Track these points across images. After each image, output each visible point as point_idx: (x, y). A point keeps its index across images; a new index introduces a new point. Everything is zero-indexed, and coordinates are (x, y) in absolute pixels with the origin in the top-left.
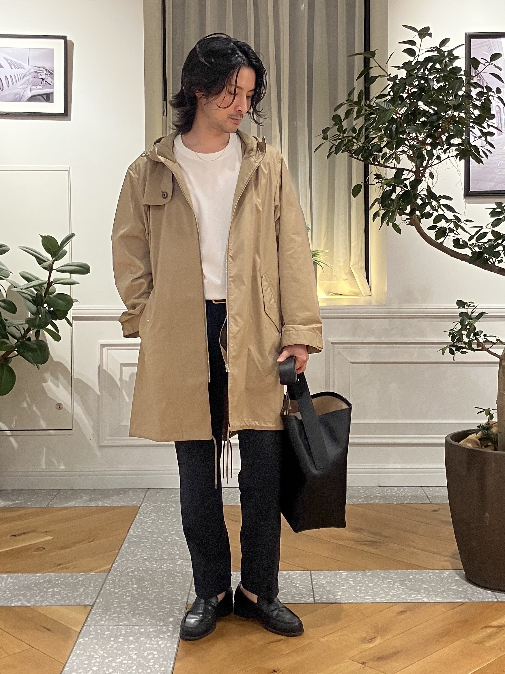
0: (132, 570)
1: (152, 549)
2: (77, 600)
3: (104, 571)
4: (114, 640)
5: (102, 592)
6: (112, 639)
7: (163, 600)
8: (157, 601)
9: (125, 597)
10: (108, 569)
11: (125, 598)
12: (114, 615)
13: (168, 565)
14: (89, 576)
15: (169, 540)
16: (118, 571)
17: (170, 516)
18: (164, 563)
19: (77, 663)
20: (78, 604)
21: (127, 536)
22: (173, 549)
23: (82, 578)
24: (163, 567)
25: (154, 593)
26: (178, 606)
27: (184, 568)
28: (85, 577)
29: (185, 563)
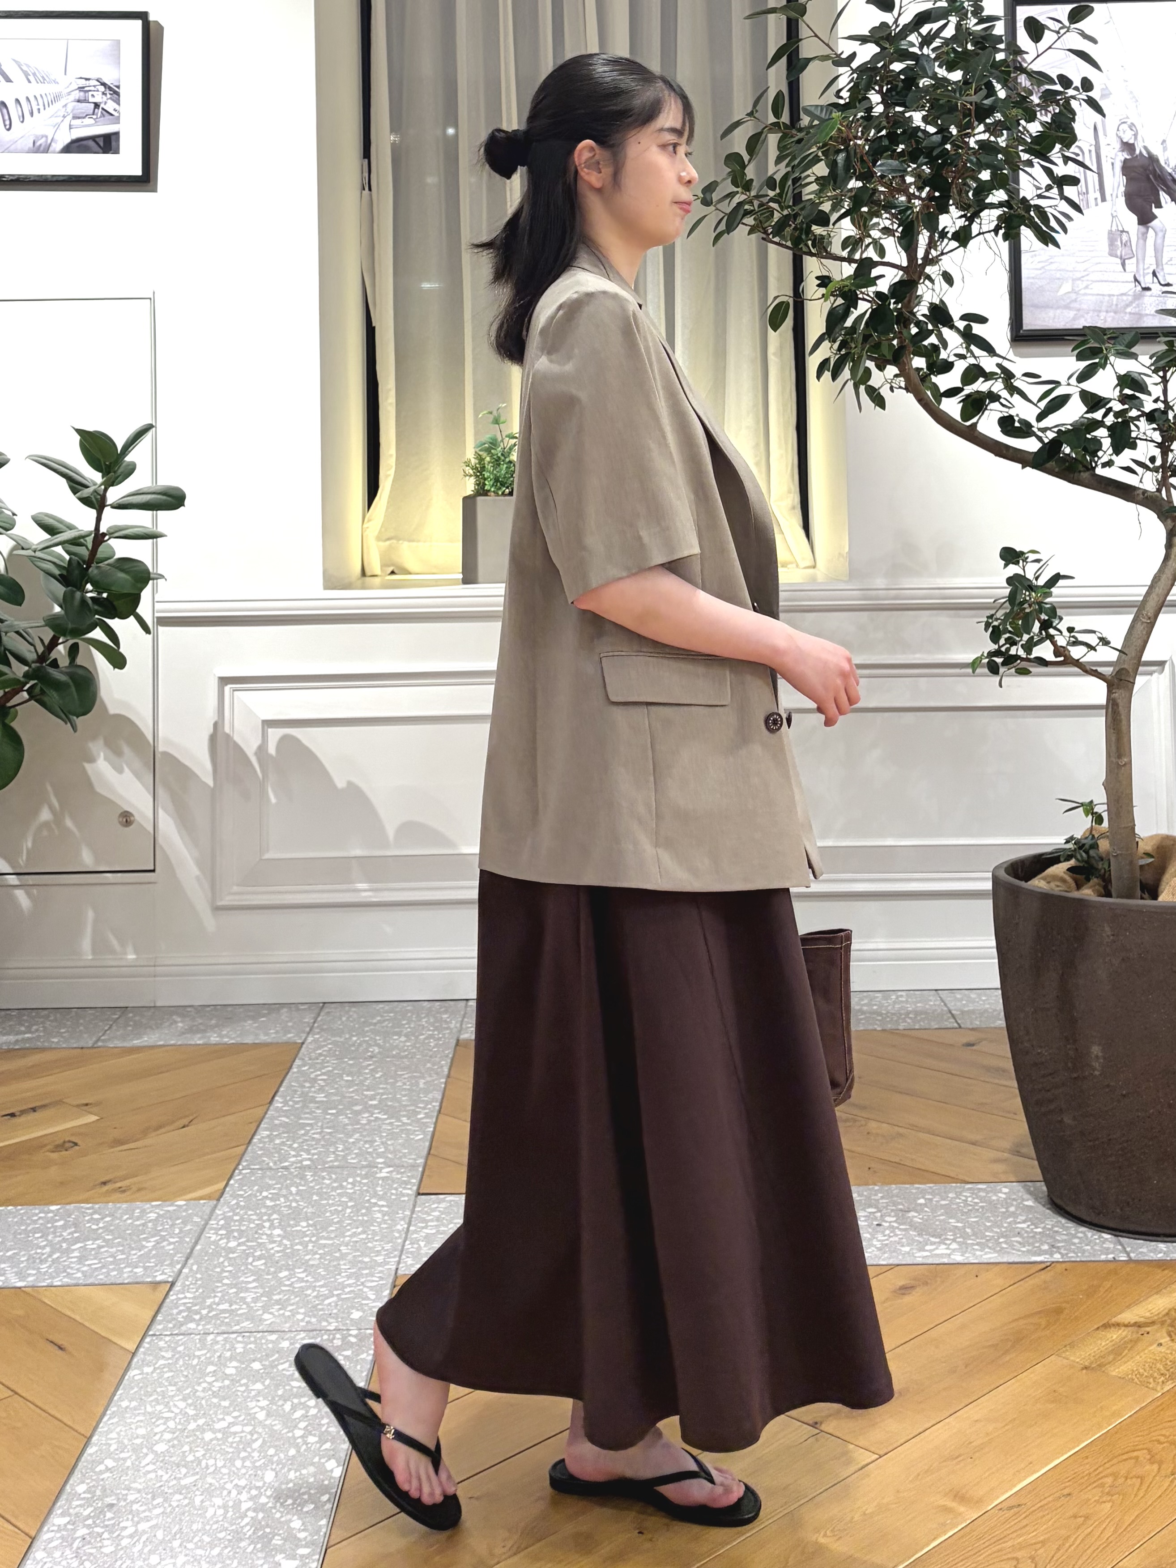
0: (273, 1194)
1: (322, 1143)
2: (139, 1270)
3: (208, 1197)
4: (214, 1371)
5: (198, 1247)
6: (211, 1368)
7: (339, 1264)
8: (326, 1269)
10: (216, 1191)
11: (251, 1264)
12: (221, 1307)
13: (358, 1179)
14: (171, 1208)
15: (364, 1122)
16: (241, 1196)
17: (370, 1065)
18: (349, 1176)
19: (118, 1434)
20: (138, 1280)
21: (269, 1112)
22: (370, 1141)
23: (156, 1215)
24: (345, 1184)
25: (320, 1249)
26: (373, 1281)
27: (395, 1186)
28: (161, 1213)
29: (398, 1174)
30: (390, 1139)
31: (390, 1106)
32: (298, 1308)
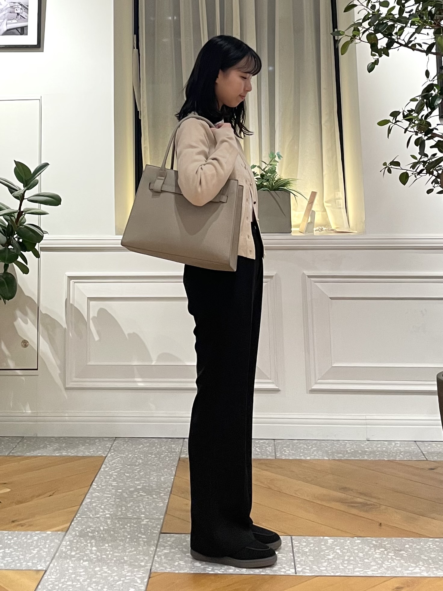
0: (91, 530)
1: (115, 506)
2: (30, 564)
3: (62, 530)
5: (57, 554)
7: (124, 566)
8: (117, 567)
9: (82, 561)
10: (66, 527)
11: (82, 563)
12: (68, 583)
13: (132, 524)
14: (44, 535)
15: (135, 496)
16: (77, 530)
17: (137, 469)
18: (128, 523)
20: (30, 569)
21: (90, 490)
22: (138, 506)
23: (37, 538)
24: (126, 526)
25: (114, 558)
26: (140, 574)
27: (150, 528)
28: (40, 537)
29: (151, 522)
30: (148, 506)
31: (148, 489)
32: (104, 585)
